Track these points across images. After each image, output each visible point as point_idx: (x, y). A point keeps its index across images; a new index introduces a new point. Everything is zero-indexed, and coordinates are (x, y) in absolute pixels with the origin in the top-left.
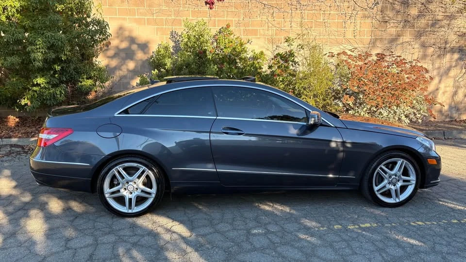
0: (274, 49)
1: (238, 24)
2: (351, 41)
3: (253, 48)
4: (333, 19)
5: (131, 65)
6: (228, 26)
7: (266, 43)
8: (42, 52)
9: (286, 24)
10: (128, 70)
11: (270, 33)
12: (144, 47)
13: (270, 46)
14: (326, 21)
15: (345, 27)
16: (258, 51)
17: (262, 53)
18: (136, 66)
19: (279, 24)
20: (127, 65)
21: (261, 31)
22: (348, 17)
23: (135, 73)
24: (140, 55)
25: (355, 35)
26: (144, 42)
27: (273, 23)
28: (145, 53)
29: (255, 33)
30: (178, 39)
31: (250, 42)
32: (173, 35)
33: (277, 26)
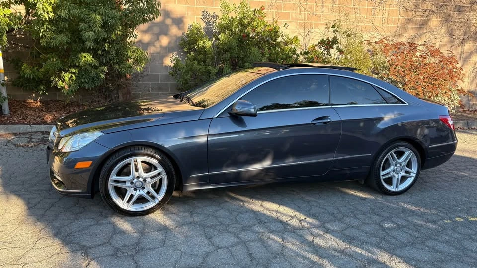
0: (305, 34)
1: (271, 7)
2: (379, 29)
3: (287, 32)
4: (362, 6)
5: (165, 41)
6: (263, 8)
7: (298, 27)
8: (95, 30)
9: (317, 9)
10: (161, 46)
11: (302, 17)
12: (179, 22)
13: (301, 31)
14: (357, 7)
15: (374, 15)
16: (291, 36)
17: (296, 38)
18: (170, 43)
19: (311, 8)
20: (160, 41)
21: (294, 15)
22: (377, 5)
23: (168, 50)
24: (175, 31)
25: (383, 22)
26: (179, 16)
27: (305, 7)
28: (180, 29)
29: (287, 16)
30: (209, 20)
31: (286, 26)
32: (205, 15)
33: (309, 10)
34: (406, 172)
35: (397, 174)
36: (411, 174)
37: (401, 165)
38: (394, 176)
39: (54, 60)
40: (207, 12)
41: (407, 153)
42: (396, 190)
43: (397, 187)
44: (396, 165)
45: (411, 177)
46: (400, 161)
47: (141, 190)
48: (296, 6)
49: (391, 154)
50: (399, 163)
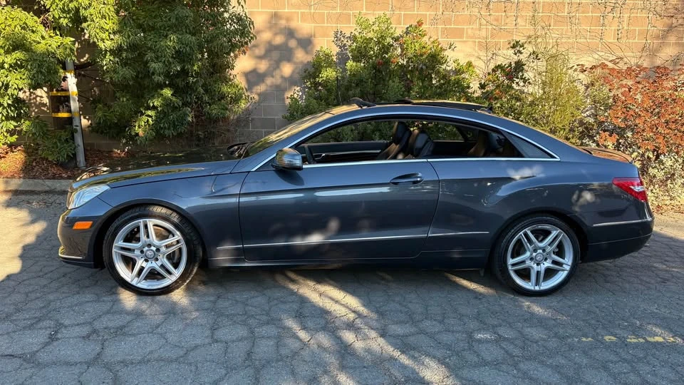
0: (489, 58)
1: (435, 21)
2: (613, 47)
3: (455, 57)
4: (583, 12)
5: (287, 69)
6: (420, 23)
7: (477, 48)
8: (164, 61)
9: (508, 21)
10: (283, 78)
11: (483, 33)
13: (482, 54)
14: (574, 14)
15: (603, 25)
16: (463, 62)
17: (470, 64)
18: (293, 72)
19: (497, 20)
20: (281, 71)
21: (470, 31)
22: (609, 9)
23: (291, 81)
24: (301, 56)
25: (620, 36)
27: (489, 18)
28: (307, 52)
29: (459, 33)
30: (345, 42)
31: (453, 47)
32: (338, 36)
33: (494, 23)
34: (554, 262)
35: (538, 264)
36: (564, 266)
37: (544, 251)
38: (533, 268)
39: (125, 99)
40: (341, 32)
41: (554, 233)
42: (537, 288)
43: (537, 283)
44: (535, 251)
45: (563, 270)
46: (541, 245)
47: (153, 262)
48: (474, 18)
49: (526, 234)
50: (540, 248)
